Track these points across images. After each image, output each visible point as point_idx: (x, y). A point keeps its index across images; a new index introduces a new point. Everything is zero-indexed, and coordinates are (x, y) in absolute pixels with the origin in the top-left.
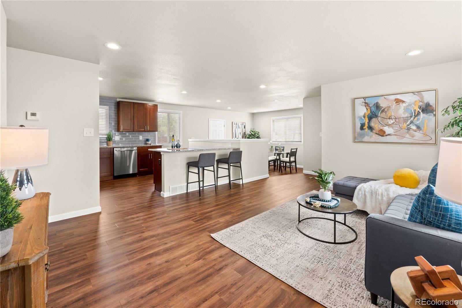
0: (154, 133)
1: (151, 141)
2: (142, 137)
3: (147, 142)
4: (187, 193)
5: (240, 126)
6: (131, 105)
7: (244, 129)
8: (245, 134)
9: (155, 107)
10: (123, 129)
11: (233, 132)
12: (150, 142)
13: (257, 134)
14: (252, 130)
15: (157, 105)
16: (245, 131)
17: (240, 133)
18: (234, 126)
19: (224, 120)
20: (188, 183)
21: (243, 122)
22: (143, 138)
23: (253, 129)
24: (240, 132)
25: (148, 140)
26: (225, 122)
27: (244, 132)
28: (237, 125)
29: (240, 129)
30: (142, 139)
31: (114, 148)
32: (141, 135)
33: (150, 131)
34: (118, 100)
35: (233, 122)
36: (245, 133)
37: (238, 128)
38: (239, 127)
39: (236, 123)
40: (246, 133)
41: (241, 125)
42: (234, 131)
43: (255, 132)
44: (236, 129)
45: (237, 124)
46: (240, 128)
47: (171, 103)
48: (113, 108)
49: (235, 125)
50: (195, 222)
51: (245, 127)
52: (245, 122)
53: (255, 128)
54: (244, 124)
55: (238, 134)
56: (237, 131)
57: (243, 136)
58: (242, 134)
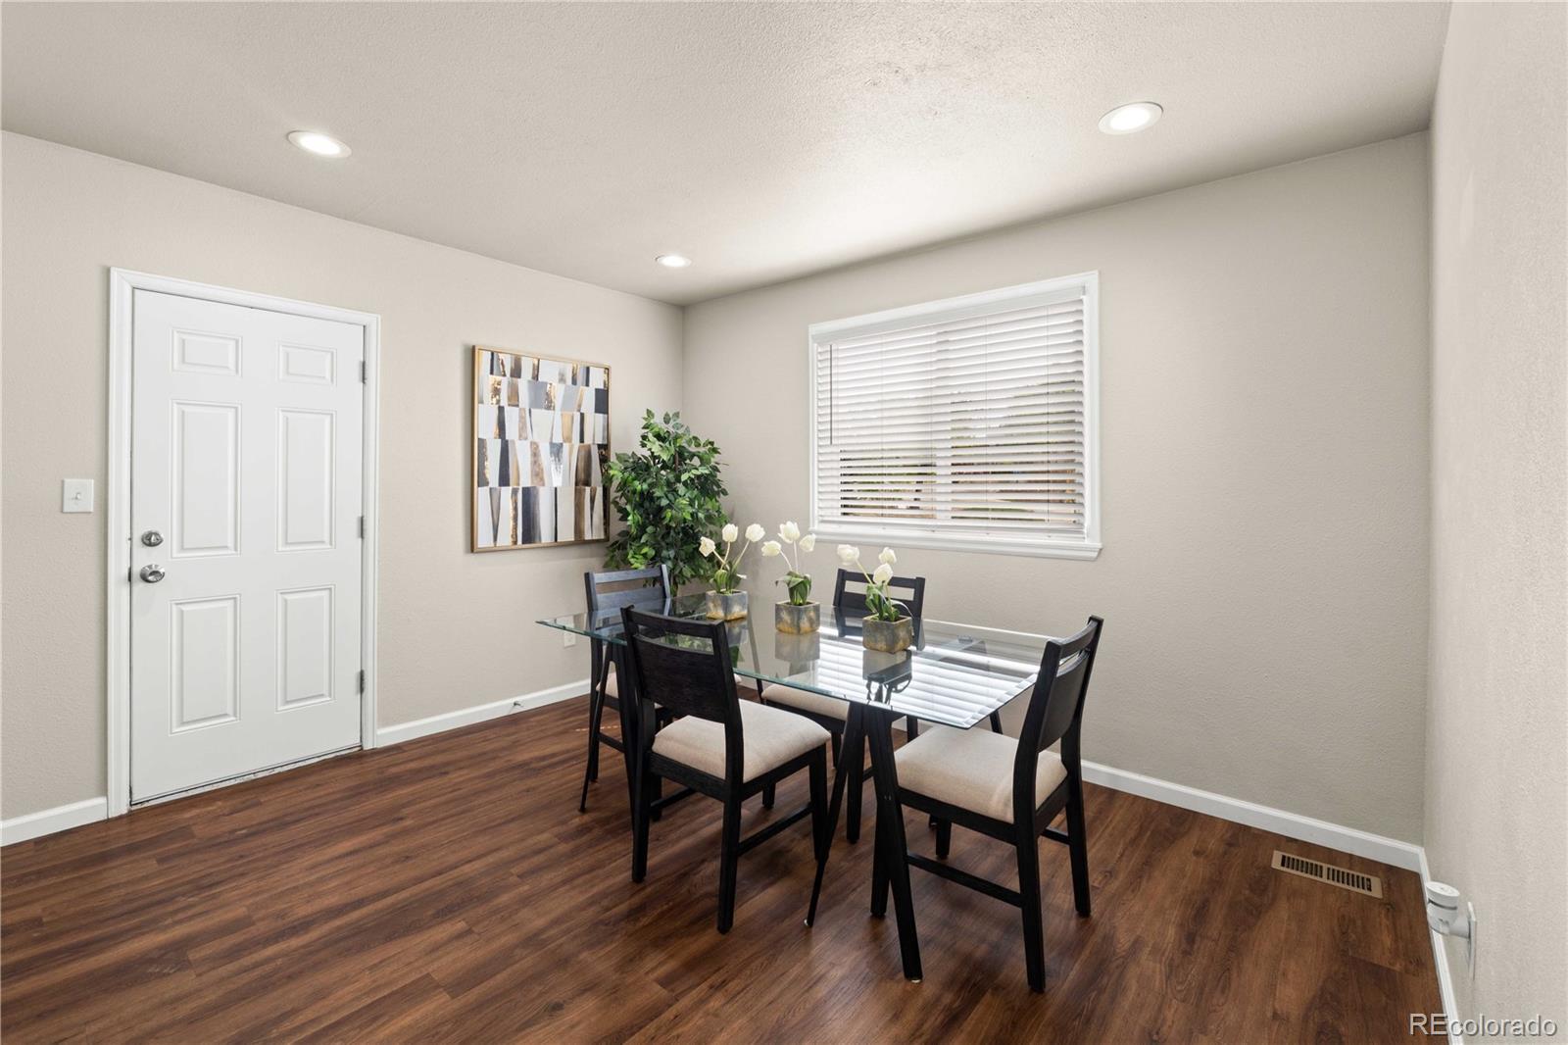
5: (558, 392)
7: (595, 421)
8: (604, 460)
11: (480, 433)
13: (696, 461)
14: (660, 426)
16: (608, 437)
17: (556, 450)
18: (485, 380)
19: (372, 320)
21: (589, 357)
23: (667, 420)
24: (558, 439)
27: (594, 435)
28: (516, 372)
29: (555, 416)
35: (472, 353)
36: (604, 447)
37: (535, 403)
38: (541, 397)
39: (505, 359)
40: (614, 450)
41: (562, 380)
42: (486, 428)
43: (676, 438)
44: (512, 416)
45: (526, 373)
46: (550, 407)
49: (494, 379)
51: (602, 402)
52: (598, 366)
53: (677, 415)
54: (597, 380)
55: (535, 454)
56: (522, 428)
57: (582, 465)
58: (571, 454)
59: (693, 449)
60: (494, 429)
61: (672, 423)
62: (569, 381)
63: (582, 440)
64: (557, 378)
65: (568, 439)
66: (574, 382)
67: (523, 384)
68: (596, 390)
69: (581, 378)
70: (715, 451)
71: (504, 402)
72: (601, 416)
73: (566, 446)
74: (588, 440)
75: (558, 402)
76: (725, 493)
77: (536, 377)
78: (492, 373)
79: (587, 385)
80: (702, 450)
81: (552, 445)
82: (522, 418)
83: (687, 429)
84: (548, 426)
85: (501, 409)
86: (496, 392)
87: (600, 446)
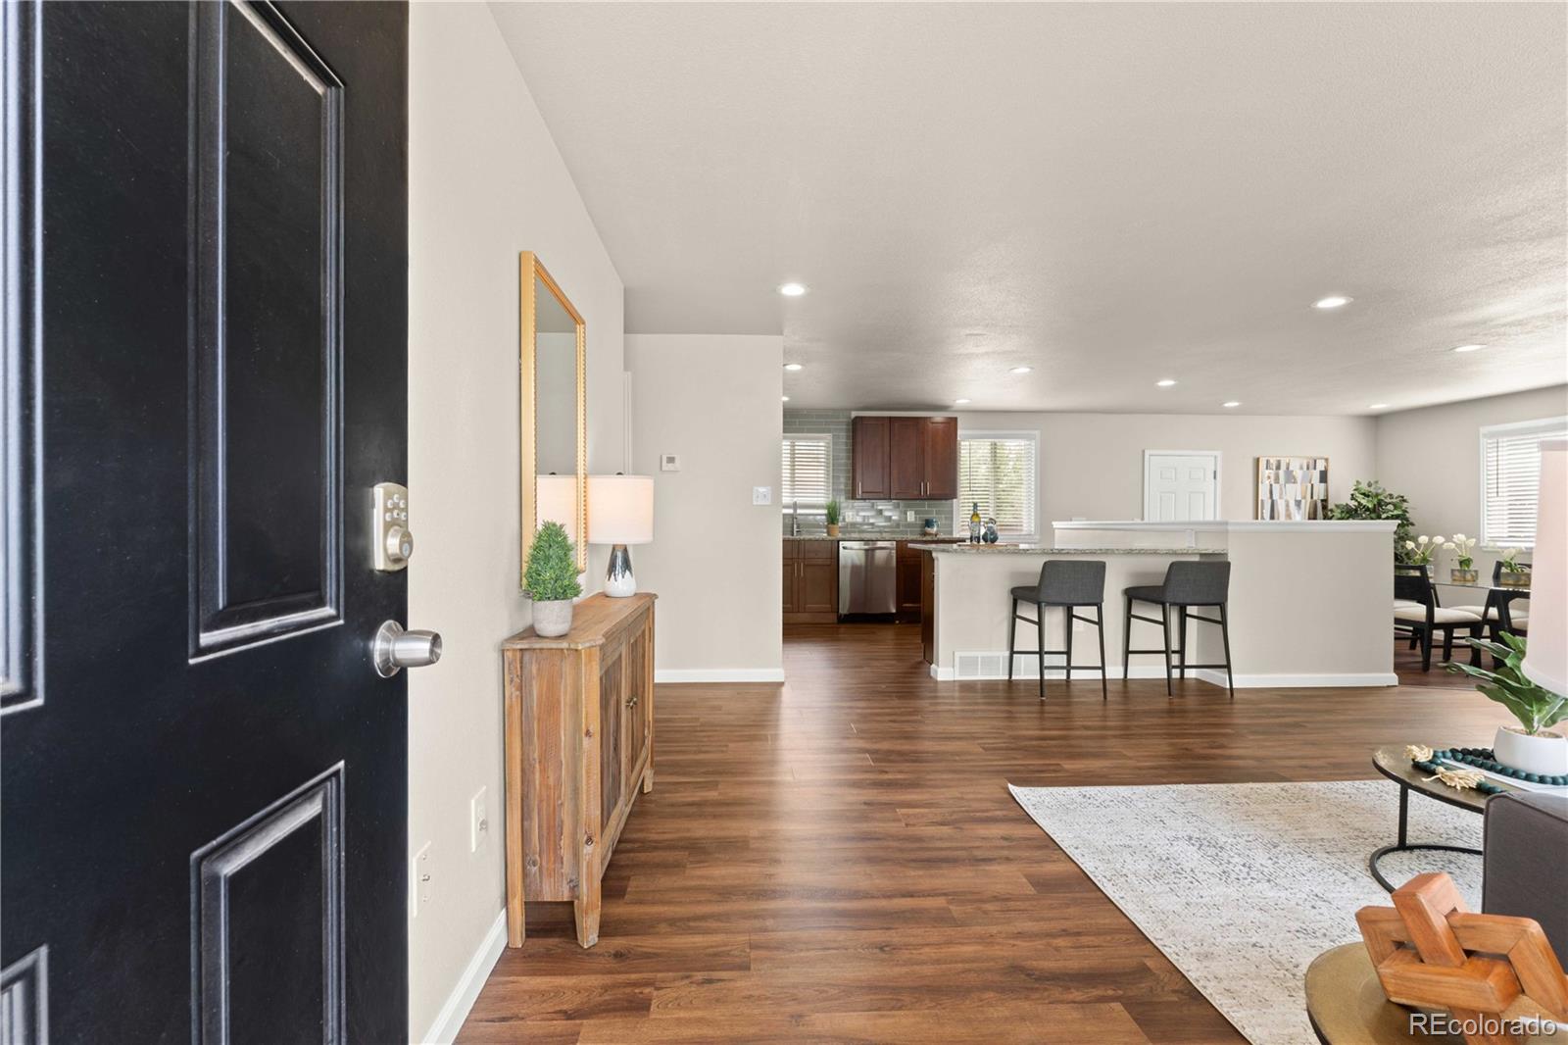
0: (949, 502)
1: (938, 526)
2: (913, 516)
3: (928, 530)
4: (1010, 681)
5: (1298, 474)
6: (883, 425)
7: (1319, 489)
8: (1324, 505)
9: (952, 423)
10: (863, 492)
11: (1261, 497)
12: (935, 529)
13: (1390, 507)
14: (1364, 487)
15: (956, 419)
16: (1327, 496)
17: (1298, 503)
18: (1264, 472)
19: (1218, 453)
20: (1012, 652)
21: (1315, 455)
22: (916, 518)
23: (1370, 485)
24: (1299, 498)
25: (928, 523)
26: (1219, 459)
27: (1319, 494)
28: (1278, 467)
29: (1298, 486)
30: (913, 520)
31: (838, 542)
32: (909, 507)
33: (932, 498)
34: (854, 414)
35: (1258, 460)
36: (1325, 501)
37: (1288, 481)
38: (1290, 478)
39: (1273, 461)
40: (1331, 506)
41: (1301, 468)
42: (1264, 494)
43: (1377, 495)
44: (1276, 487)
45: (1283, 467)
46: (1295, 483)
47: (997, 409)
48: (843, 437)
49: (1267, 472)
50: (983, 748)
51: (1324, 477)
52: (1321, 458)
53: (1376, 482)
54: (1321, 466)
55: (1287, 506)
56: (1281, 494)
57: (1312, 510)
58: (1306, 505)
59: (1388, 500)
60: (1269, 495)
61: (1373, 486)
62: (1305, 468)
63: (1312, 497)
64: (1298, 467)
65: (1304, 498)
66: (1308, 468)
67: (1281, 473)
68: (1321, 472)
69: (1311, 466)
70: (1405, 501)
71: (1272, 483)
72: (1323, 484)
73: (1303, 501)
74: (1315, 498)
75: (1299, 480)
76: (1412, 524)
77: (1288, 468)
78: (1267, 468)
79: (1315, 468)
80: (1394, 500)
81: (1296, 501)
82: (1281, 489)
83: (1384, 490)
84: (1294, 492)
85: (1271, 485)
86: (1269, 477)
87: (1322, 501)
